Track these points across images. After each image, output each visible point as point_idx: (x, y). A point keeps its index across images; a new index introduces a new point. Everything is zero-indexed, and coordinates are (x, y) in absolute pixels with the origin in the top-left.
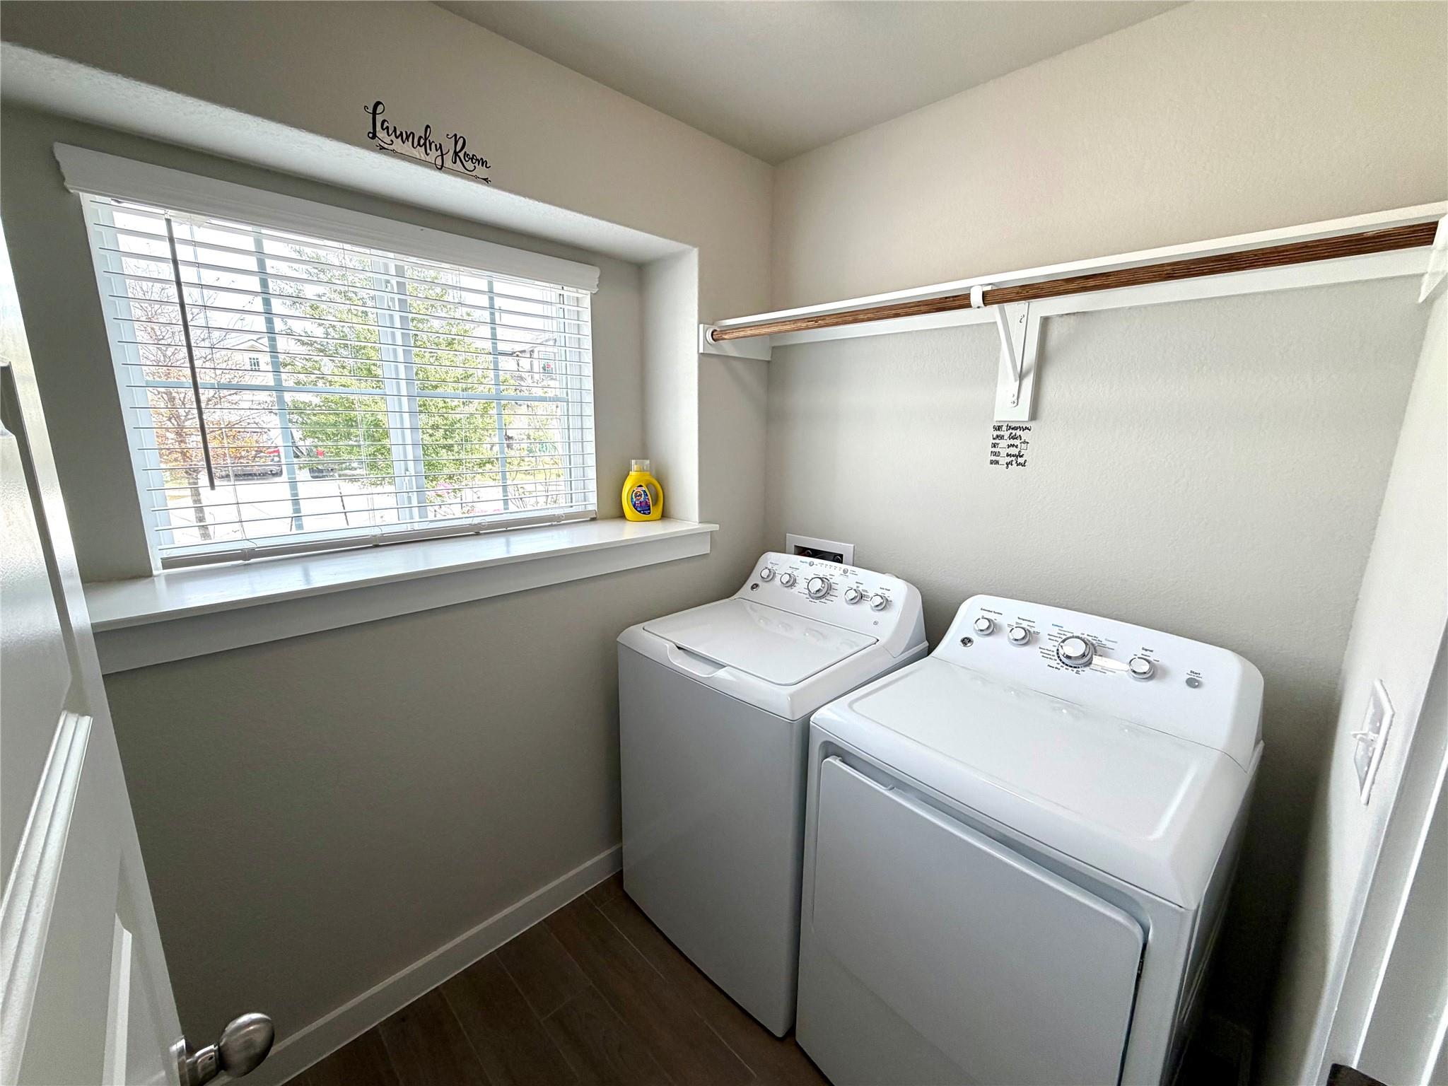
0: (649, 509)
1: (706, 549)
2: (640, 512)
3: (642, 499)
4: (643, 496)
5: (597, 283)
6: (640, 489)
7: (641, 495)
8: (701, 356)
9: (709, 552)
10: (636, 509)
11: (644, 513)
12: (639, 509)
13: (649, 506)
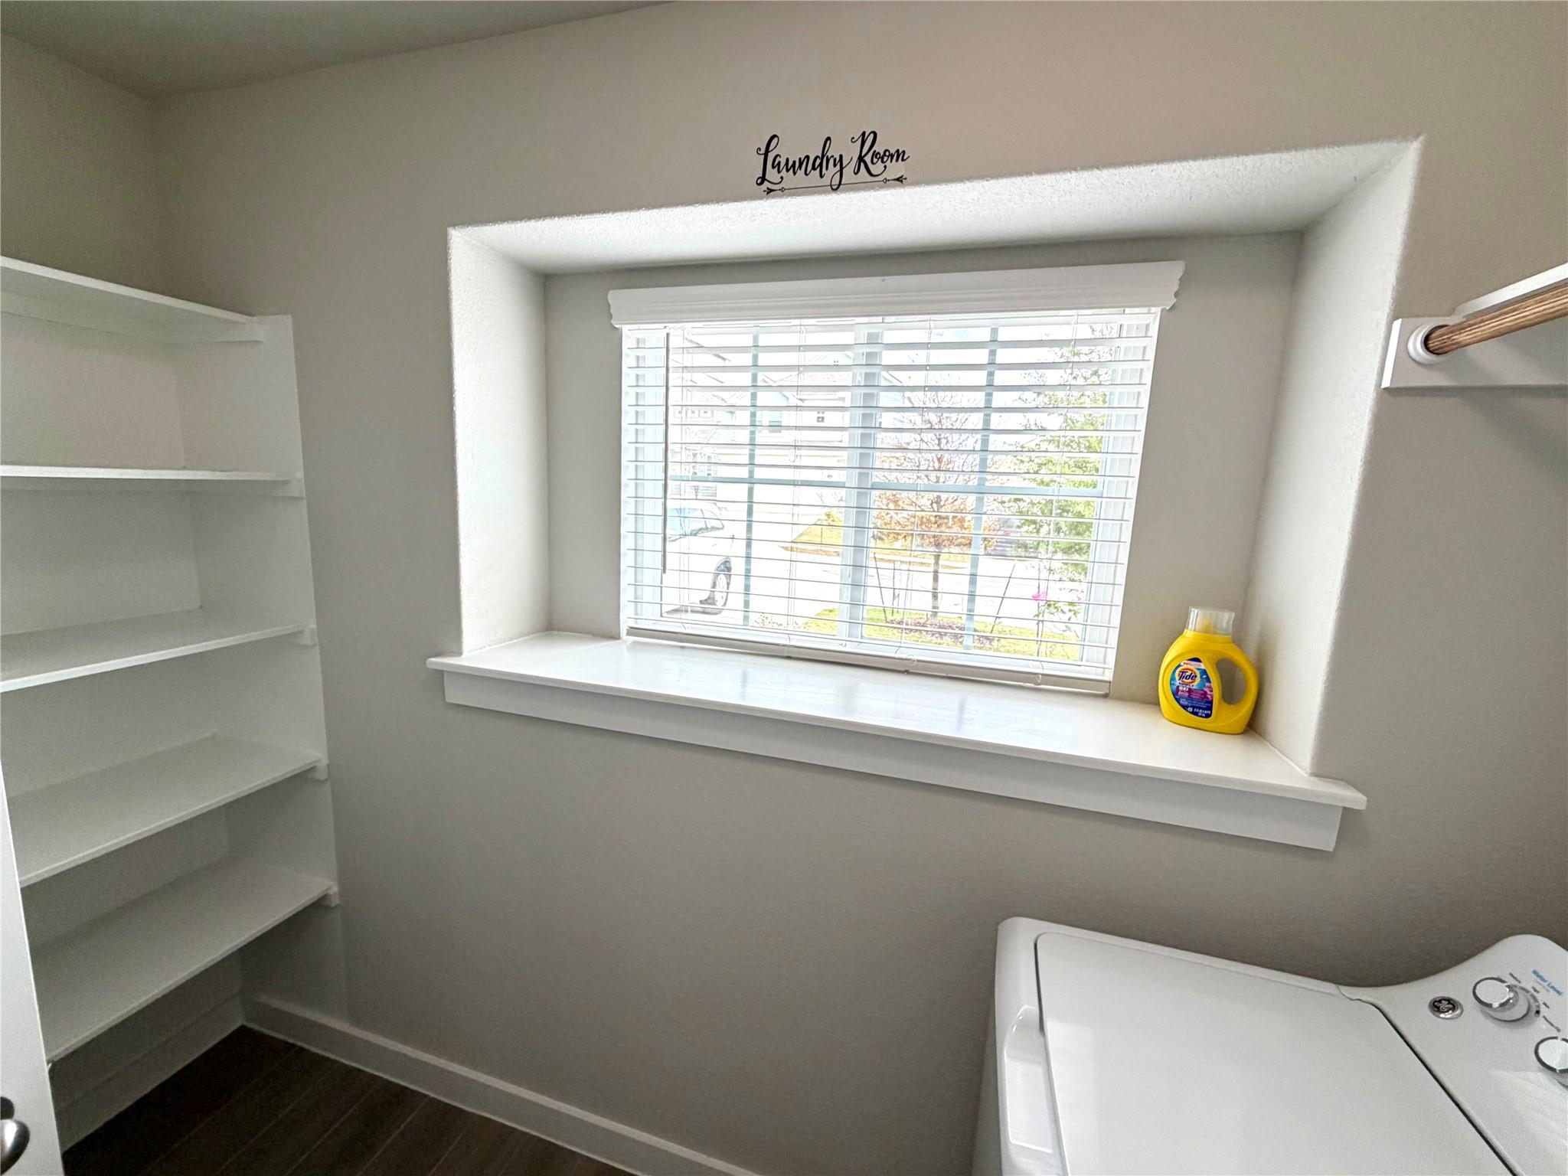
0: (1210, 708)
1: (1326, 841)
2: (1185, 707)
3: (1195, 685)
4: (1198, 679)
5: (1176, 288)
6: (1193, 666)
7: (1193, 677)
8: (1386, 395)
9: (1331, 849)
10: (1176, 699)
11: (1196, 714)
12: (1184, 702)
13: (1211, 702)
